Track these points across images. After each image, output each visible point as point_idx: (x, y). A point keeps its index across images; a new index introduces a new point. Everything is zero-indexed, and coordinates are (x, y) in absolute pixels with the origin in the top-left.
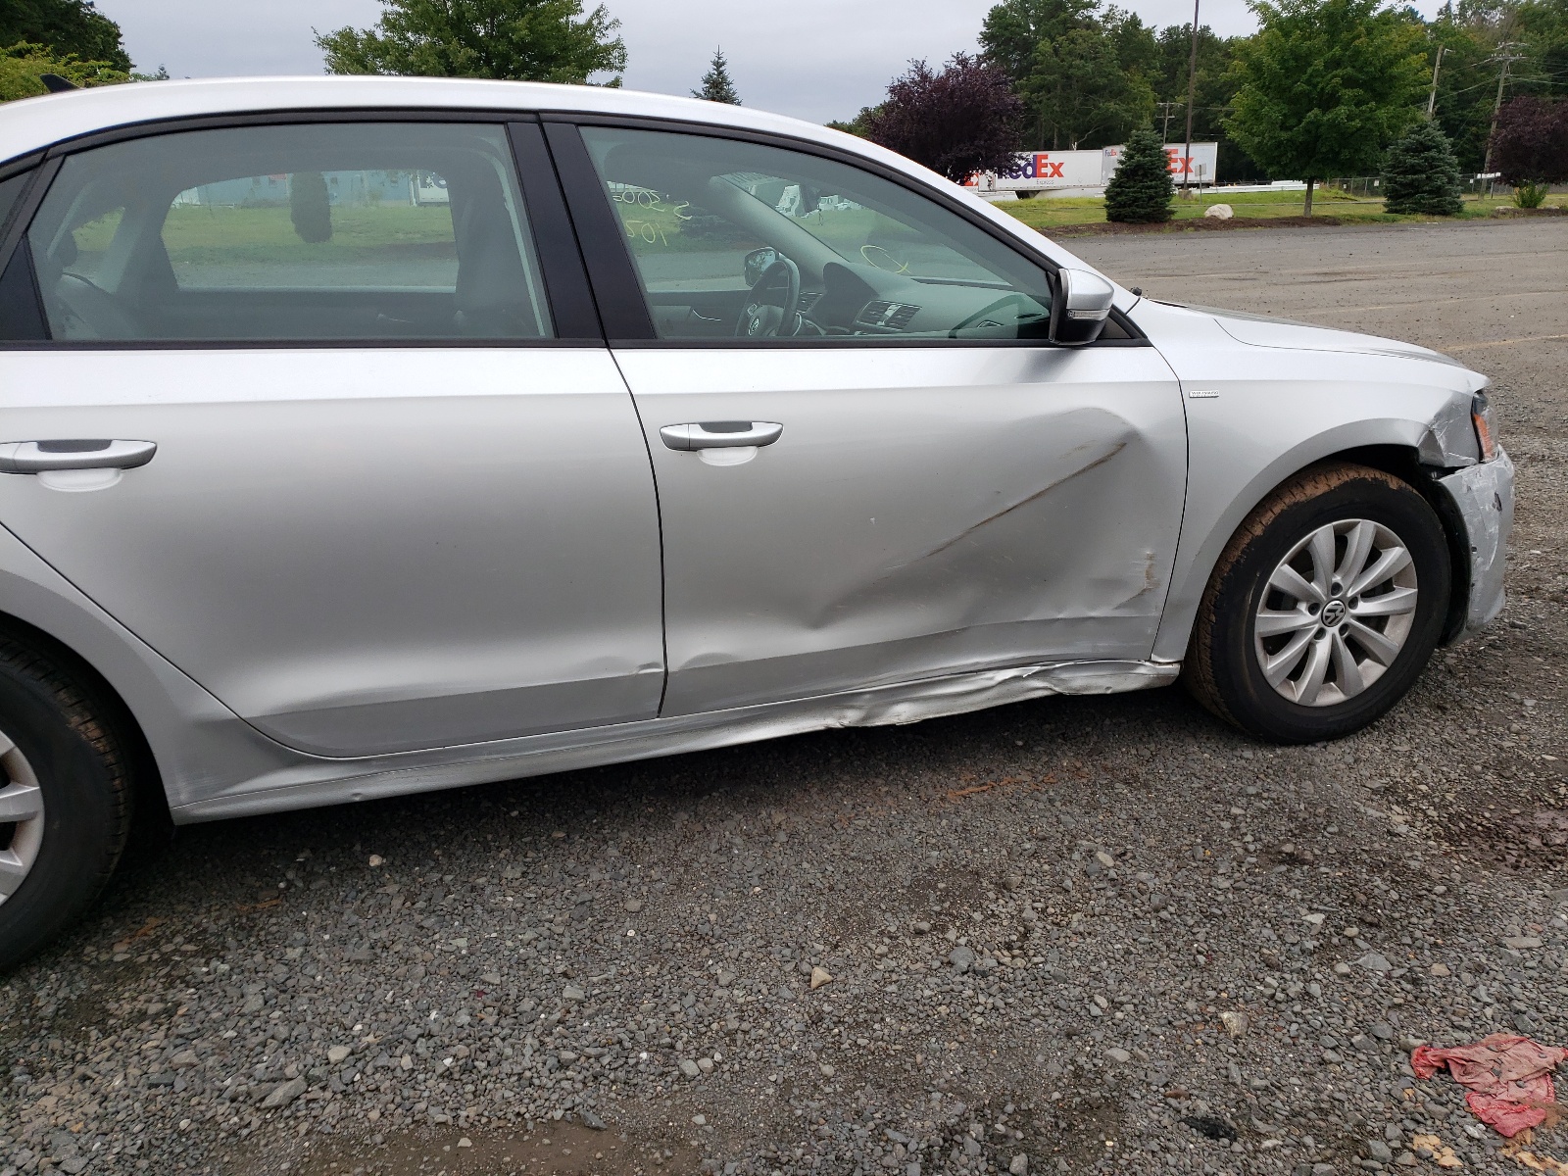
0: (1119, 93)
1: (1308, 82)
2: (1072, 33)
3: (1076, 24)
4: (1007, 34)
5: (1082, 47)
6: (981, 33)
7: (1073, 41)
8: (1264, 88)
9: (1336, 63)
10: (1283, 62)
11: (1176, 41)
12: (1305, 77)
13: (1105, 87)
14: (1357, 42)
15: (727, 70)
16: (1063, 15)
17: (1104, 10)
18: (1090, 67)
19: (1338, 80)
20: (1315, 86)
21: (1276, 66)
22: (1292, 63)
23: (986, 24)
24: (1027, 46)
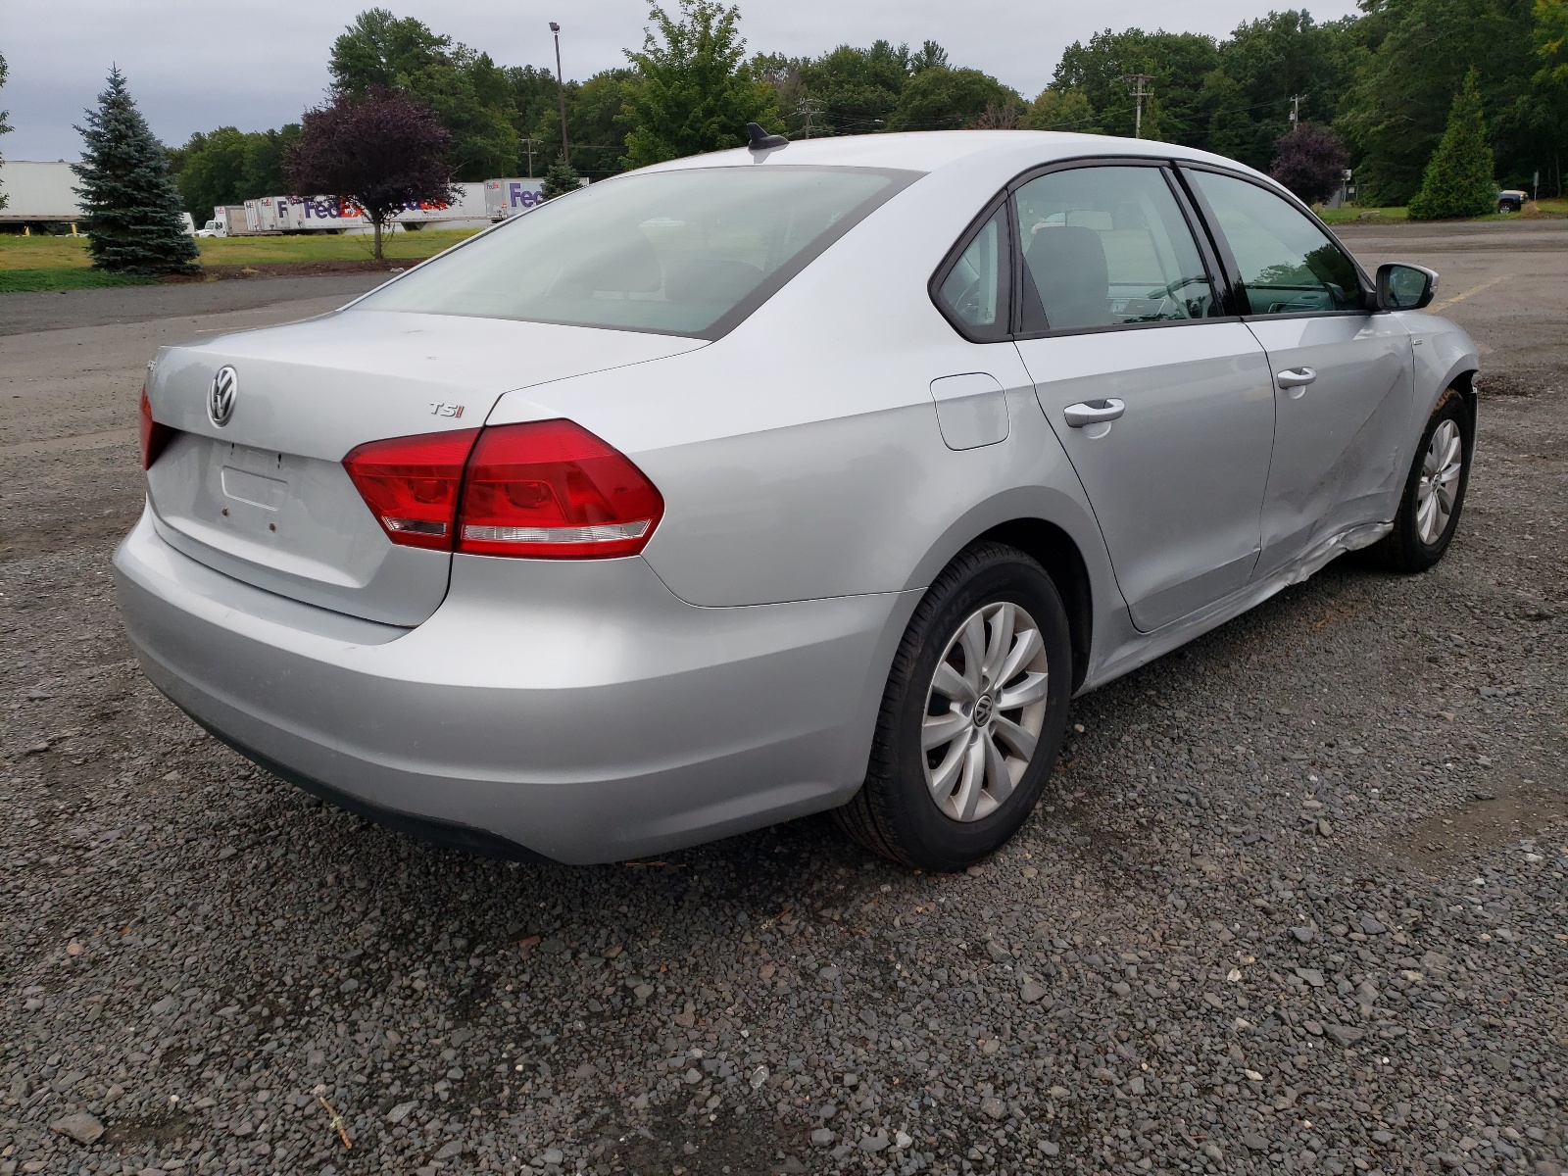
0: (483, 129)
1: (691, 127)
2: (429, 68)
3: (429, 60)
4: (360, 65)
5: (440, 82)
6: (330, 62)
7: (430, 76)
8: (655, 130)
9: (710, 112)
10: (667, 108)
11: (521, 81)
12: (688, 122)
13: (469, 122)
14: (725, 95)
15: (127, 88)
16: (415, 50)
17: (454, 48)
18: (452, 102)
19: (715, 126)
20: (697, 130)
21: (662, 112)
22: (675, 109)
23: (334, 53)
24: (383, 79)
